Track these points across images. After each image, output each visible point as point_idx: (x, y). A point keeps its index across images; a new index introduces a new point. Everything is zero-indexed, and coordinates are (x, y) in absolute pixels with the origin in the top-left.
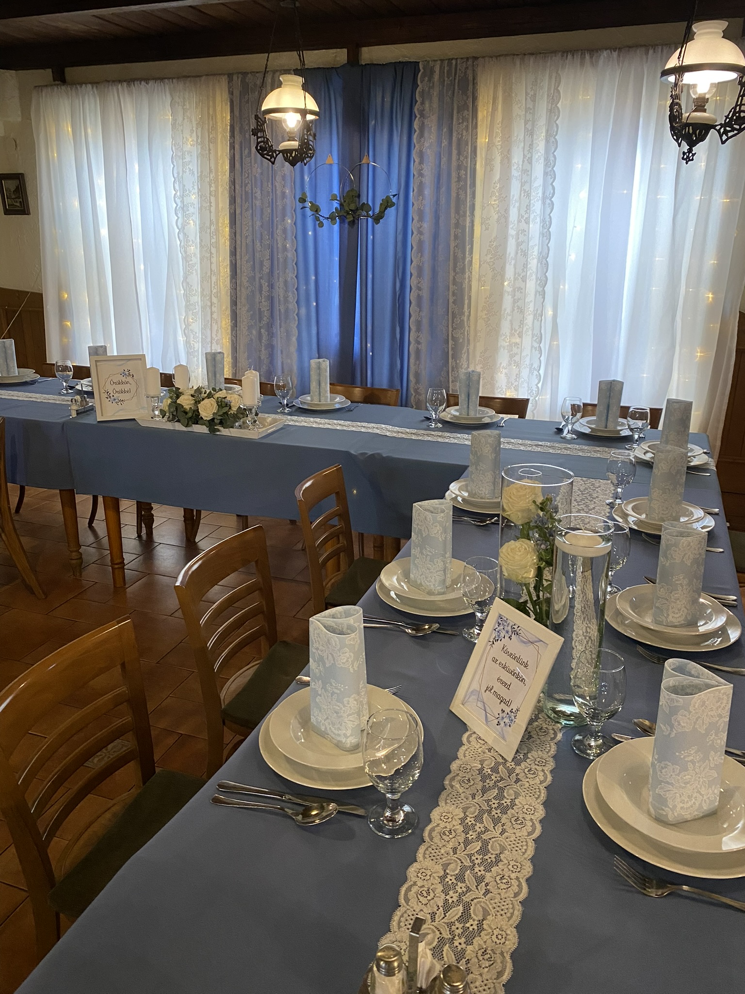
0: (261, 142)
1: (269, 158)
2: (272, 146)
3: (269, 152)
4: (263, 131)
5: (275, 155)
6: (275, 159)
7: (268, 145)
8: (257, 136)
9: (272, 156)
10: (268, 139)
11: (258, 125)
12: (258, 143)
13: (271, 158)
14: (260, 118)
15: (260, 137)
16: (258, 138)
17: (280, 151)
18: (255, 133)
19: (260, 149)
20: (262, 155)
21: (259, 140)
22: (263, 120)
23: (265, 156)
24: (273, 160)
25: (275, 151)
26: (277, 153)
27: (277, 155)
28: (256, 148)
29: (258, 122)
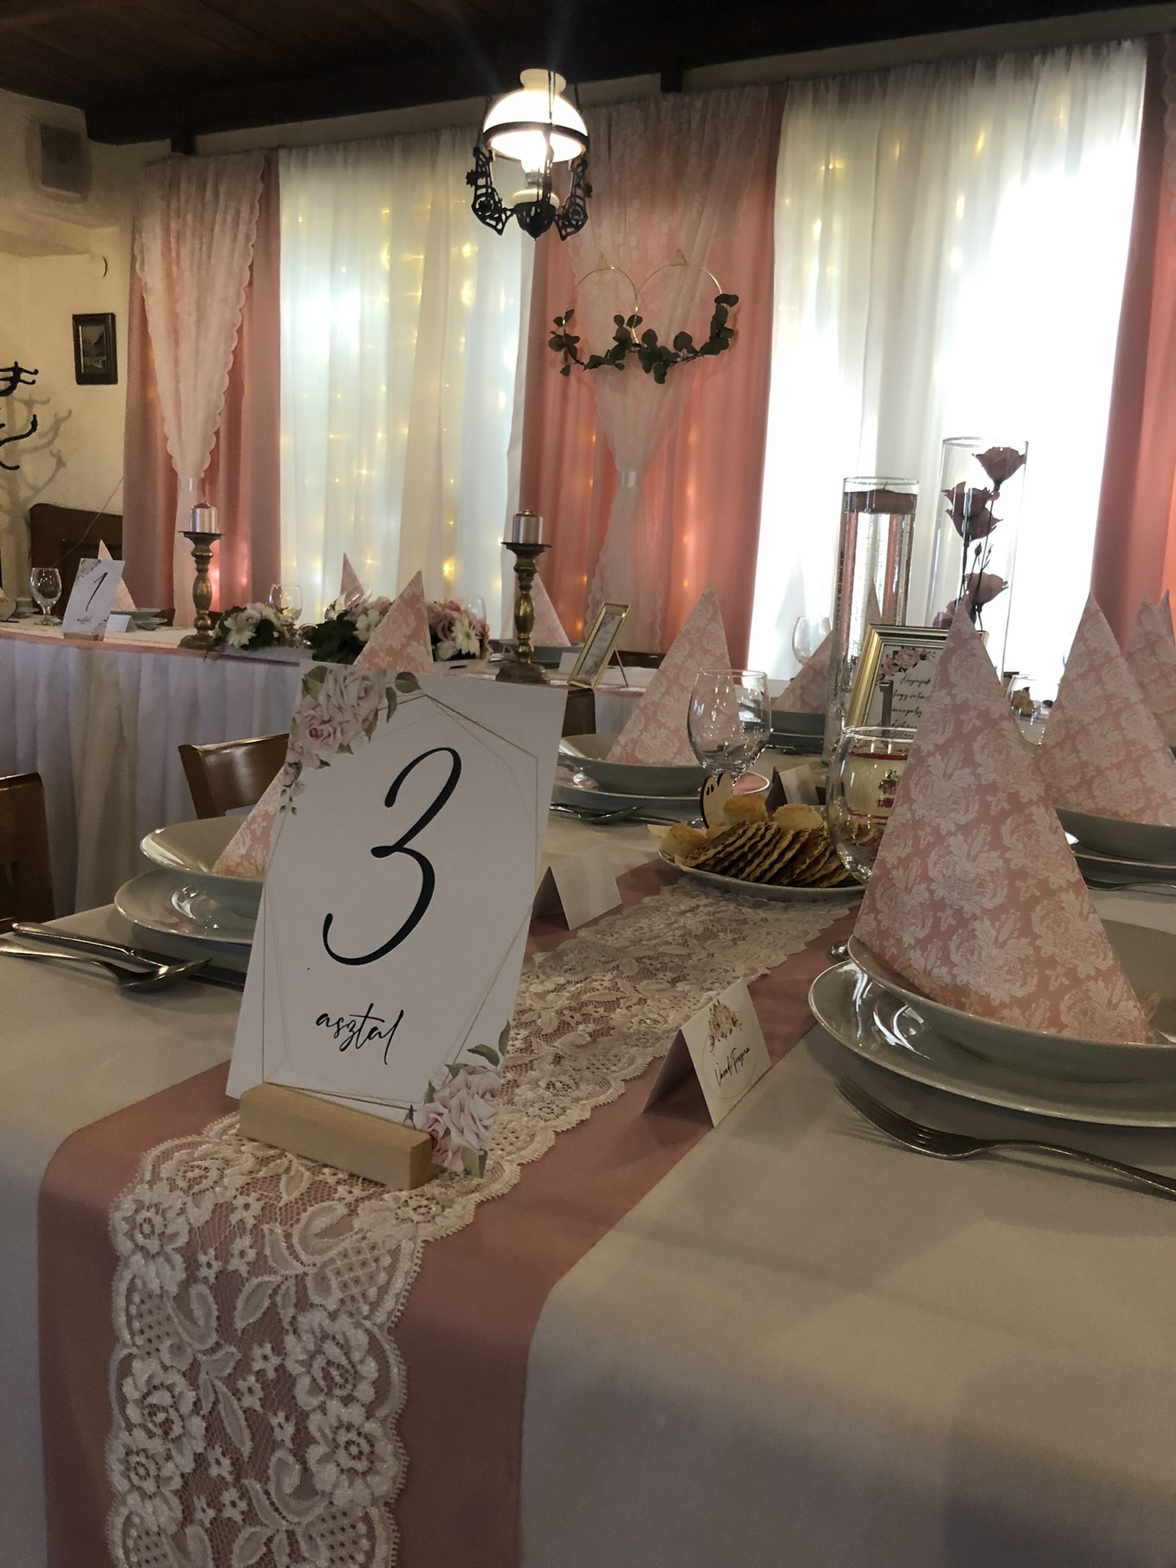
0: (482, 195)
1: (494, 223)
2: (500, 201)
3: (493, 213)
4: (487, 175)
5: (504, 217)
6: (504, 225)
7: (494, 200)
8: (475, 185)
9: (499, 220)
10: (493, 190)
11: (477, 165)
12: (477, 197)
13: (497, 224)
14: (482, 153)
15: (482, 187)
16: (478, 188)
17: (512, 210)
18: (472, 179)
19: (480, 209)
20: (483, 219)
21: (479, 192)
22: (488, 156)
23: (488, 221)
24: (500, 226)
25: (506, 208)
26: (509, 213)
27: (507, 218)
28: (473, 206)
29: (477, 157)
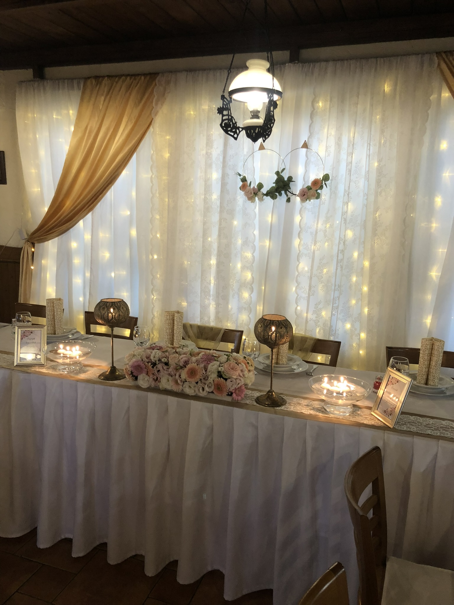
0: (226, 119)
1: (232, 134)
2: (236, 123)
3: (232, 129)
4: (228, 109)
5: (238, 131)
6: (238, 135)
7: (233, 122)
8: (222, 114)
9: (235, 133)
10: (232, 117)
11: (223, 104)
12: (223, 120)
13: (234, 134)
14: (226, 99)
15: (225, 115)
17: (243, 129)
18: (220, 111)
19: (225, 126)
20: (226, 132)
21: (224, 118)
22: (229, 99)
23: (229, 133)
24: (236, 136)
25: (239, 127)
26: (241, 129)
27: (240, 132)
28: (221, 125)
29: (224, 101)
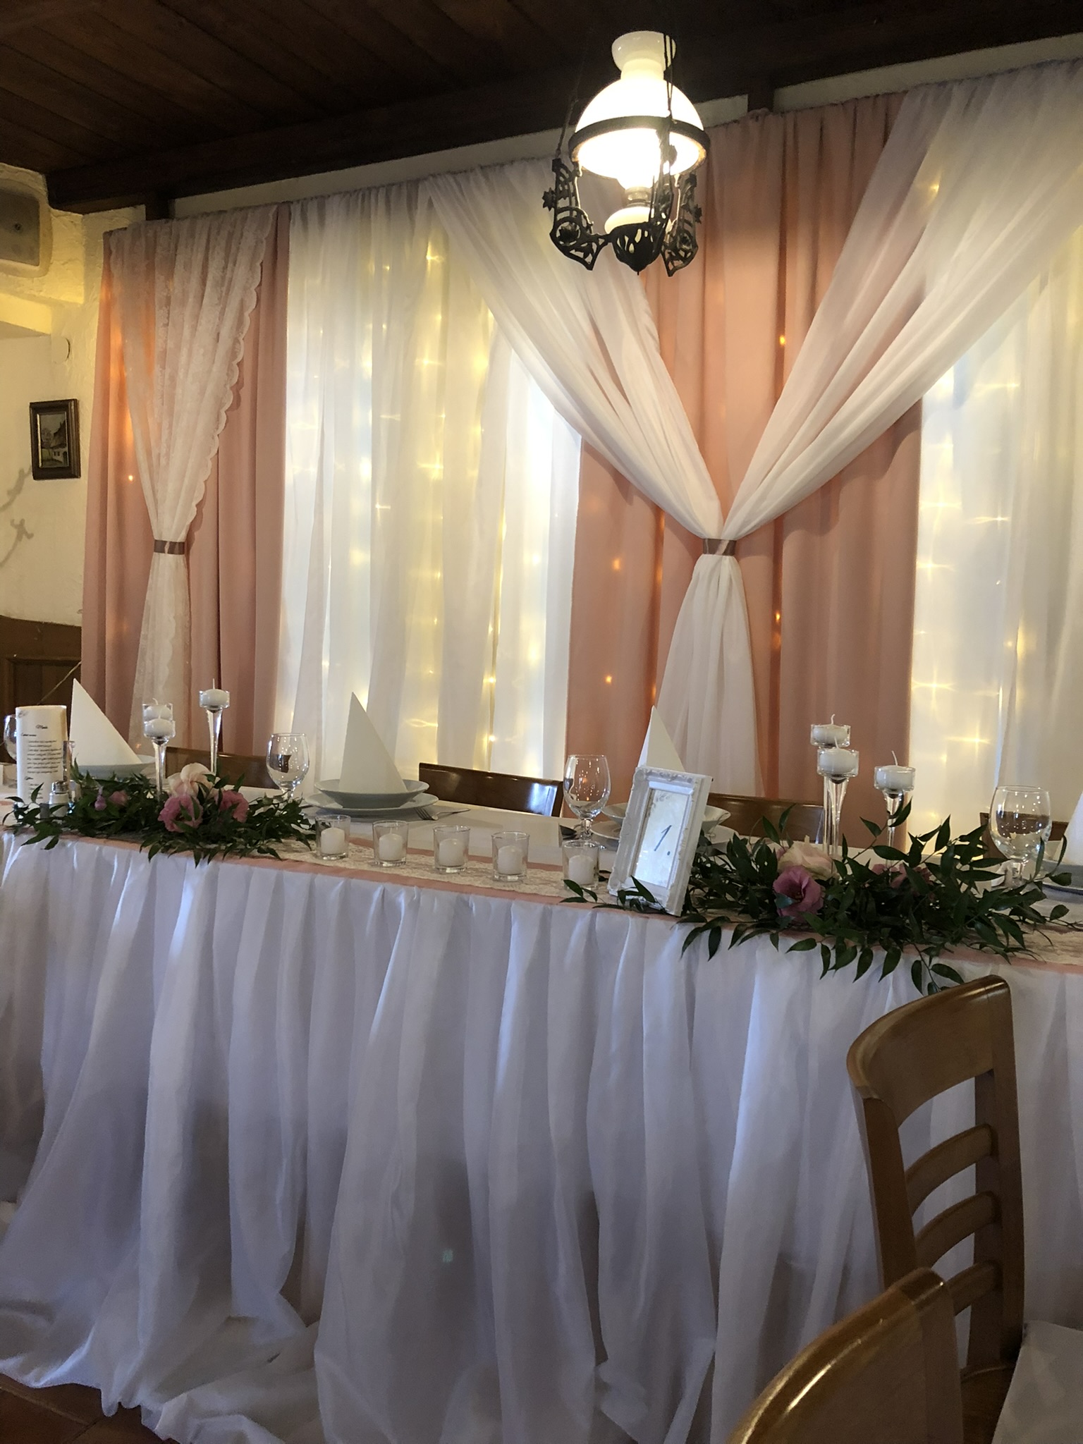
0: (564, 220)
1: (581, 255)
2: (589, 226)
3: (581, 241)
4: (570, 194)
5: (594, 247)
6: (594, 258)
7: (581, 225)
8: (555, 208)
9: (587, 251)
10: (580, 213)
11: (558, 182)
12: (557, 223)
13: (586, 256)
14: (565, 167)
15: (563, 210)
16: (558, 212)
17: (607, 236)
18: (550, 201)
19: (561, 238)
20: (566, 251)
21: (560, 216)
22: (572, 169)
23: (573, 252)
24: (589, 259)
25: (596, 237)
26: (601, 241)
27: (599, 248)
28: (553, 235)
29: (559, 174)
